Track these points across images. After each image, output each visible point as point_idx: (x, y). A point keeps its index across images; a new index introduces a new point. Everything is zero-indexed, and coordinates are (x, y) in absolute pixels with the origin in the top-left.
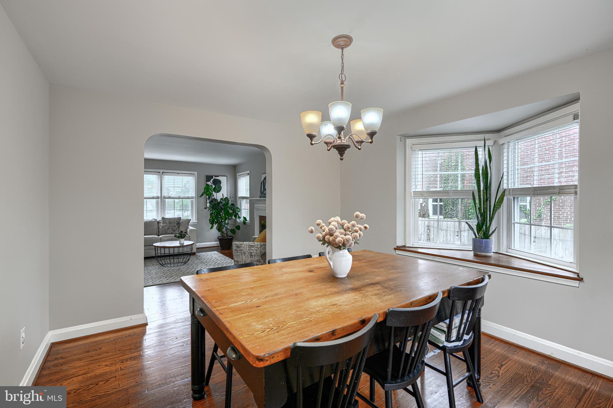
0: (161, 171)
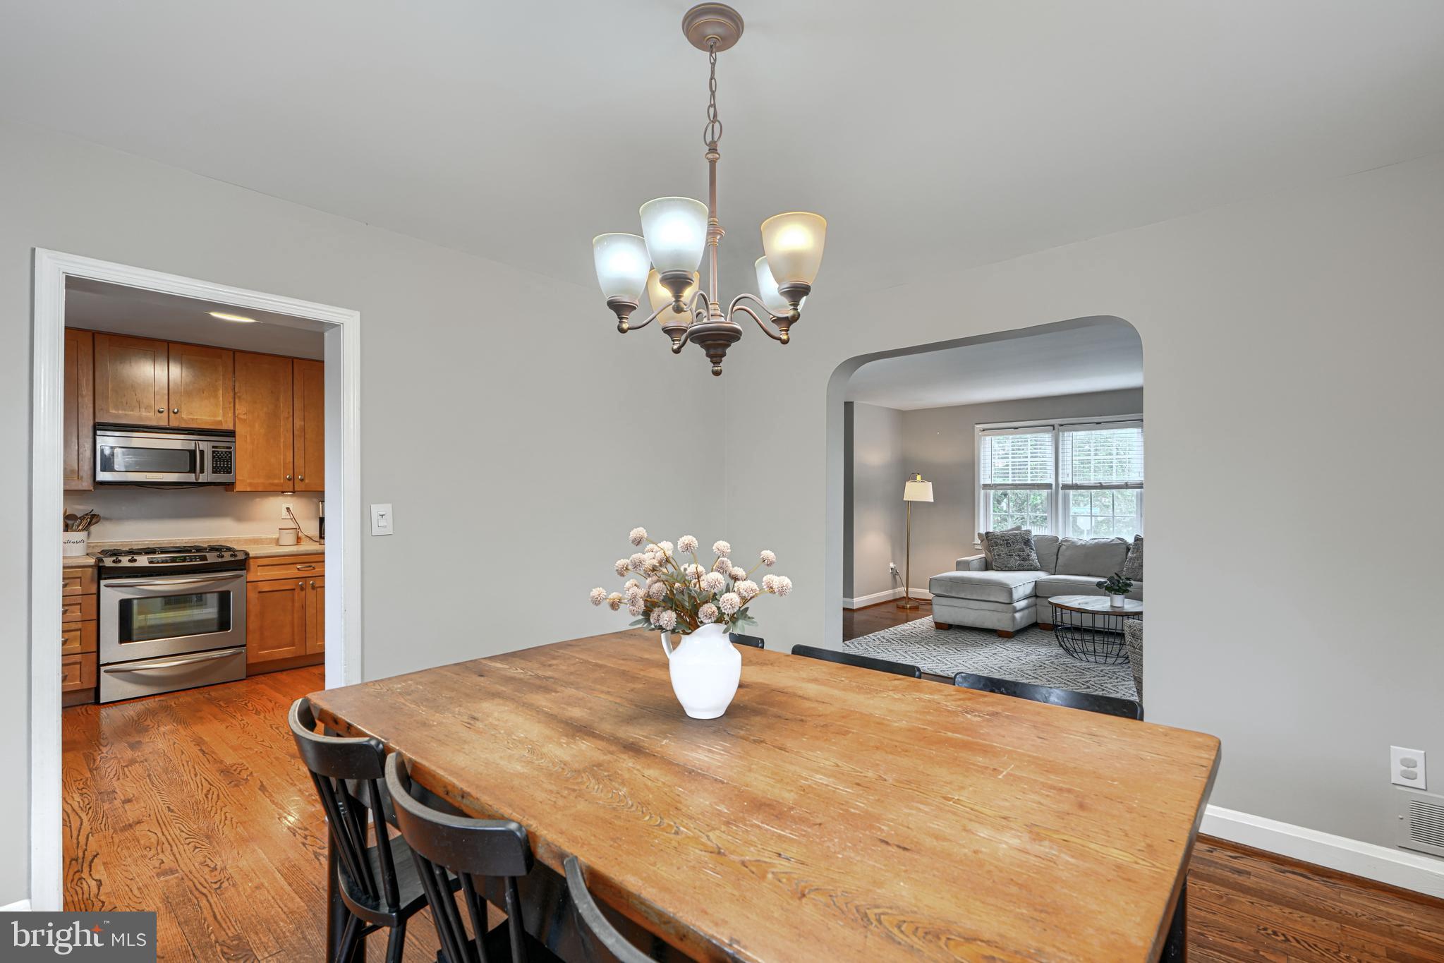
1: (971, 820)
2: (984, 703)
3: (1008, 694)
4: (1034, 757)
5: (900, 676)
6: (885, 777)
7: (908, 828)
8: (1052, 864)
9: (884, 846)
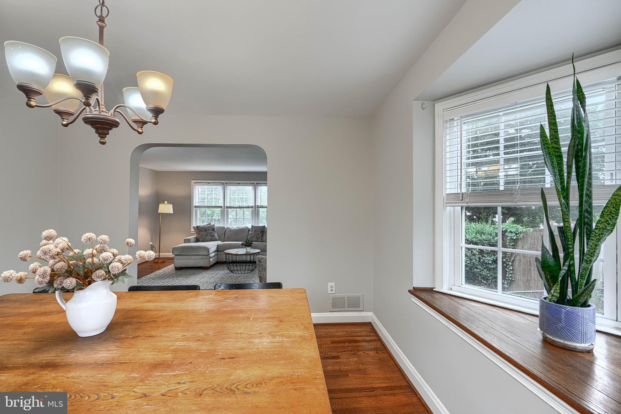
0: (255, 182)
1: (250, 338)
2: (230, 294)
3: (236, 289)
4: (258, 309)
5: (191, 291)
6: (208, 333)
7: (229, 350)
8: (283, 343)
9: (223, 360)
